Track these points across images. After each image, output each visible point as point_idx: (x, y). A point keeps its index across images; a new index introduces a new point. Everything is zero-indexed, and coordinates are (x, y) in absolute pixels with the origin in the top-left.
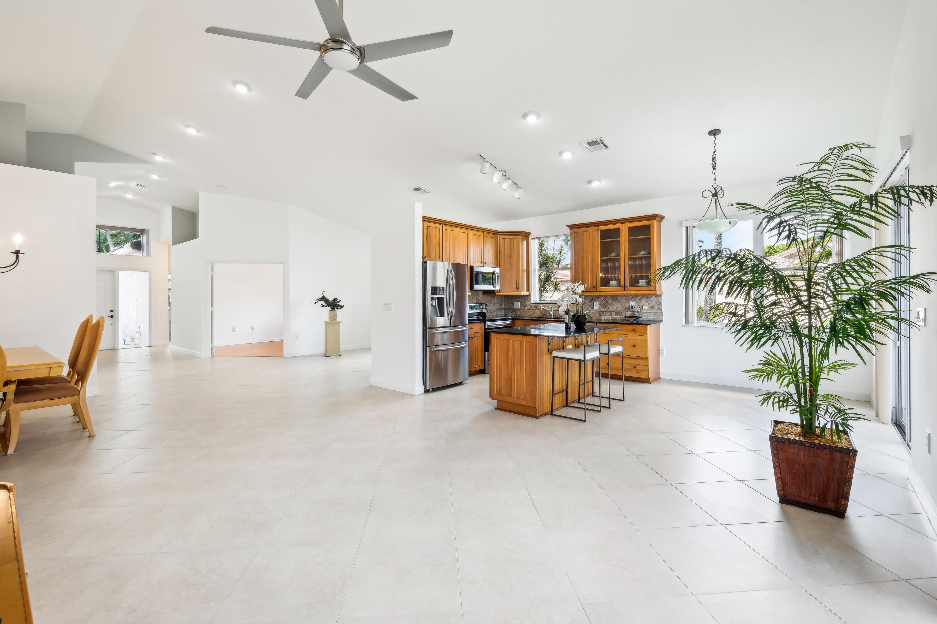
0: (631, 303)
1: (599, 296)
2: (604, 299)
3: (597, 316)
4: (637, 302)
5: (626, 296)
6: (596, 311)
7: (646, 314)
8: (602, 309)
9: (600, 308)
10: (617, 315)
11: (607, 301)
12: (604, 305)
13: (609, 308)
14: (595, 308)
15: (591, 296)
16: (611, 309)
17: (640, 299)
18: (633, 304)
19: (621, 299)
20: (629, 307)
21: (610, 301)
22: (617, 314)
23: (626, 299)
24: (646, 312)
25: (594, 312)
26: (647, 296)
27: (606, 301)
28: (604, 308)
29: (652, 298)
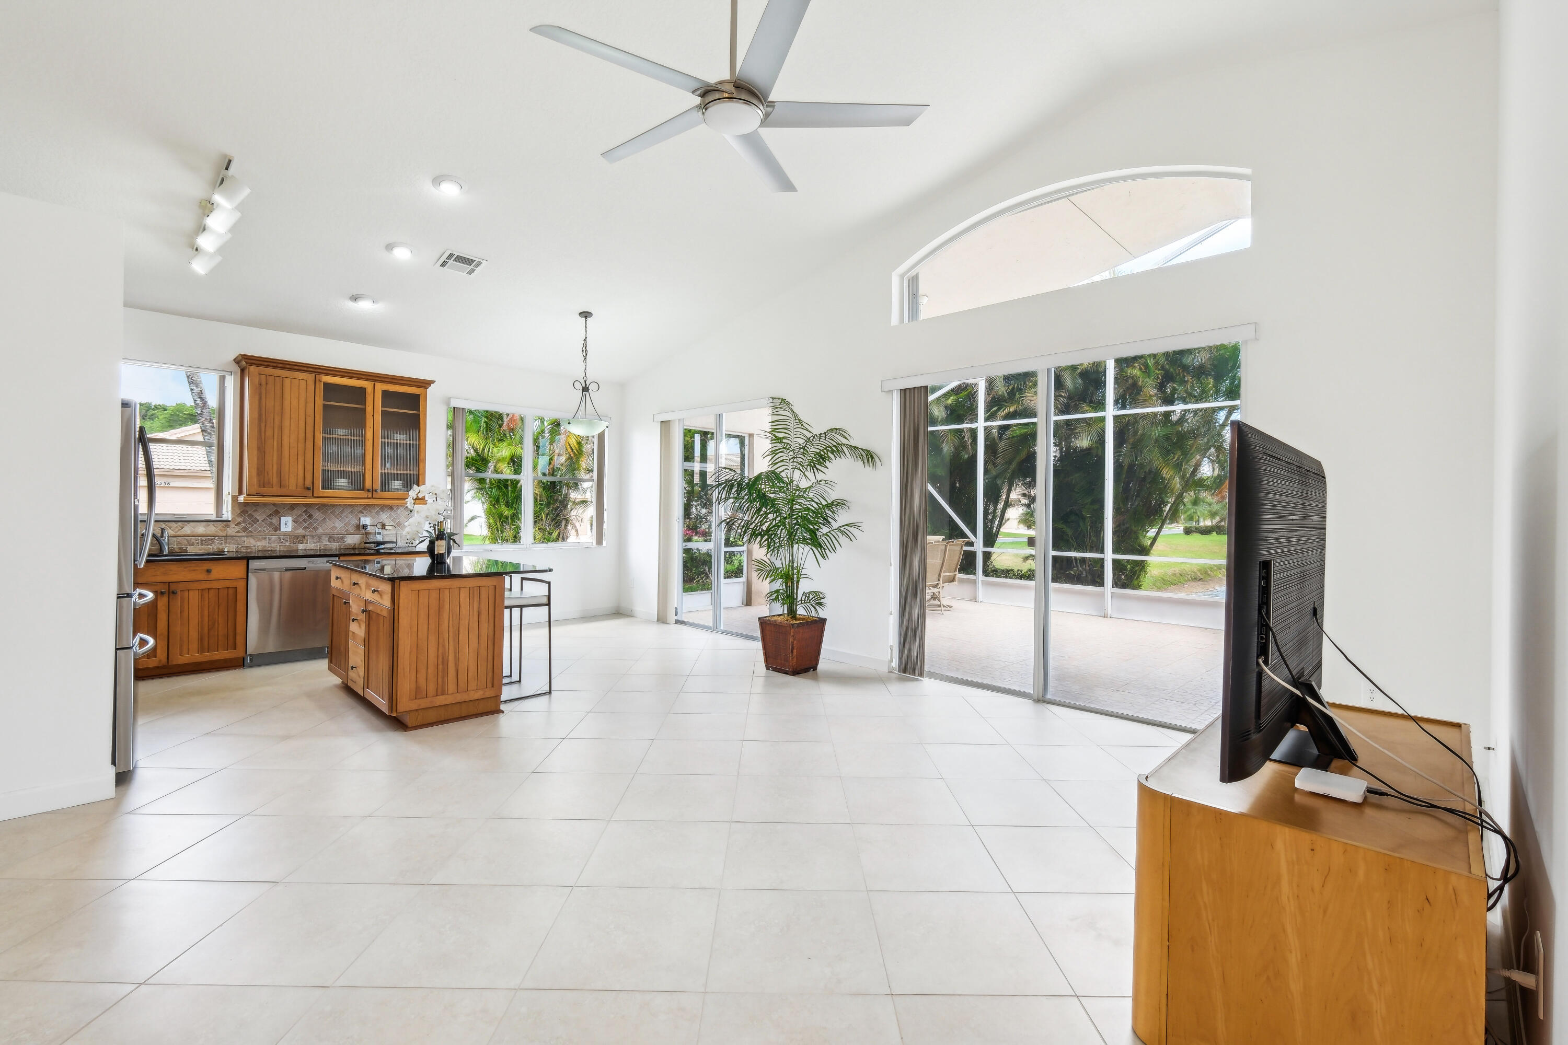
0: (362, 519)
1: (293, 507)
2: (306, 511)
3: (288, 544)
4: (372, 517)
5: (351, 506)
6: (286, 534)
7: (389, 536)
8: (300, 531)
9: (294, 528)
10: (334, 540)
11: (312, 515)
12: (306, 523)
13: (315, 529)
14: (283, 528)
15: (274, 504)
16: (320, 531)
17: (377, 513)
18: (366, 520)
19: (342, 512)
20: (358, 527)
21: (317, 515)
22: (331, 538)
23: (351, 512)
24: (389, 533)
25: (279, 538)
26: (391, 508)
27: (310, 516)
28: (305, 528)
29: (399, 511)
